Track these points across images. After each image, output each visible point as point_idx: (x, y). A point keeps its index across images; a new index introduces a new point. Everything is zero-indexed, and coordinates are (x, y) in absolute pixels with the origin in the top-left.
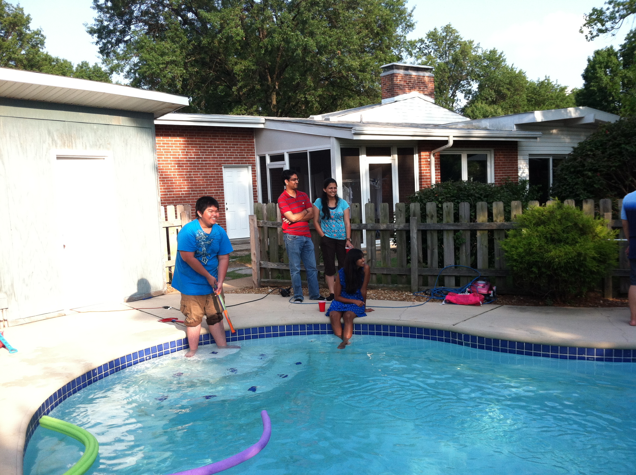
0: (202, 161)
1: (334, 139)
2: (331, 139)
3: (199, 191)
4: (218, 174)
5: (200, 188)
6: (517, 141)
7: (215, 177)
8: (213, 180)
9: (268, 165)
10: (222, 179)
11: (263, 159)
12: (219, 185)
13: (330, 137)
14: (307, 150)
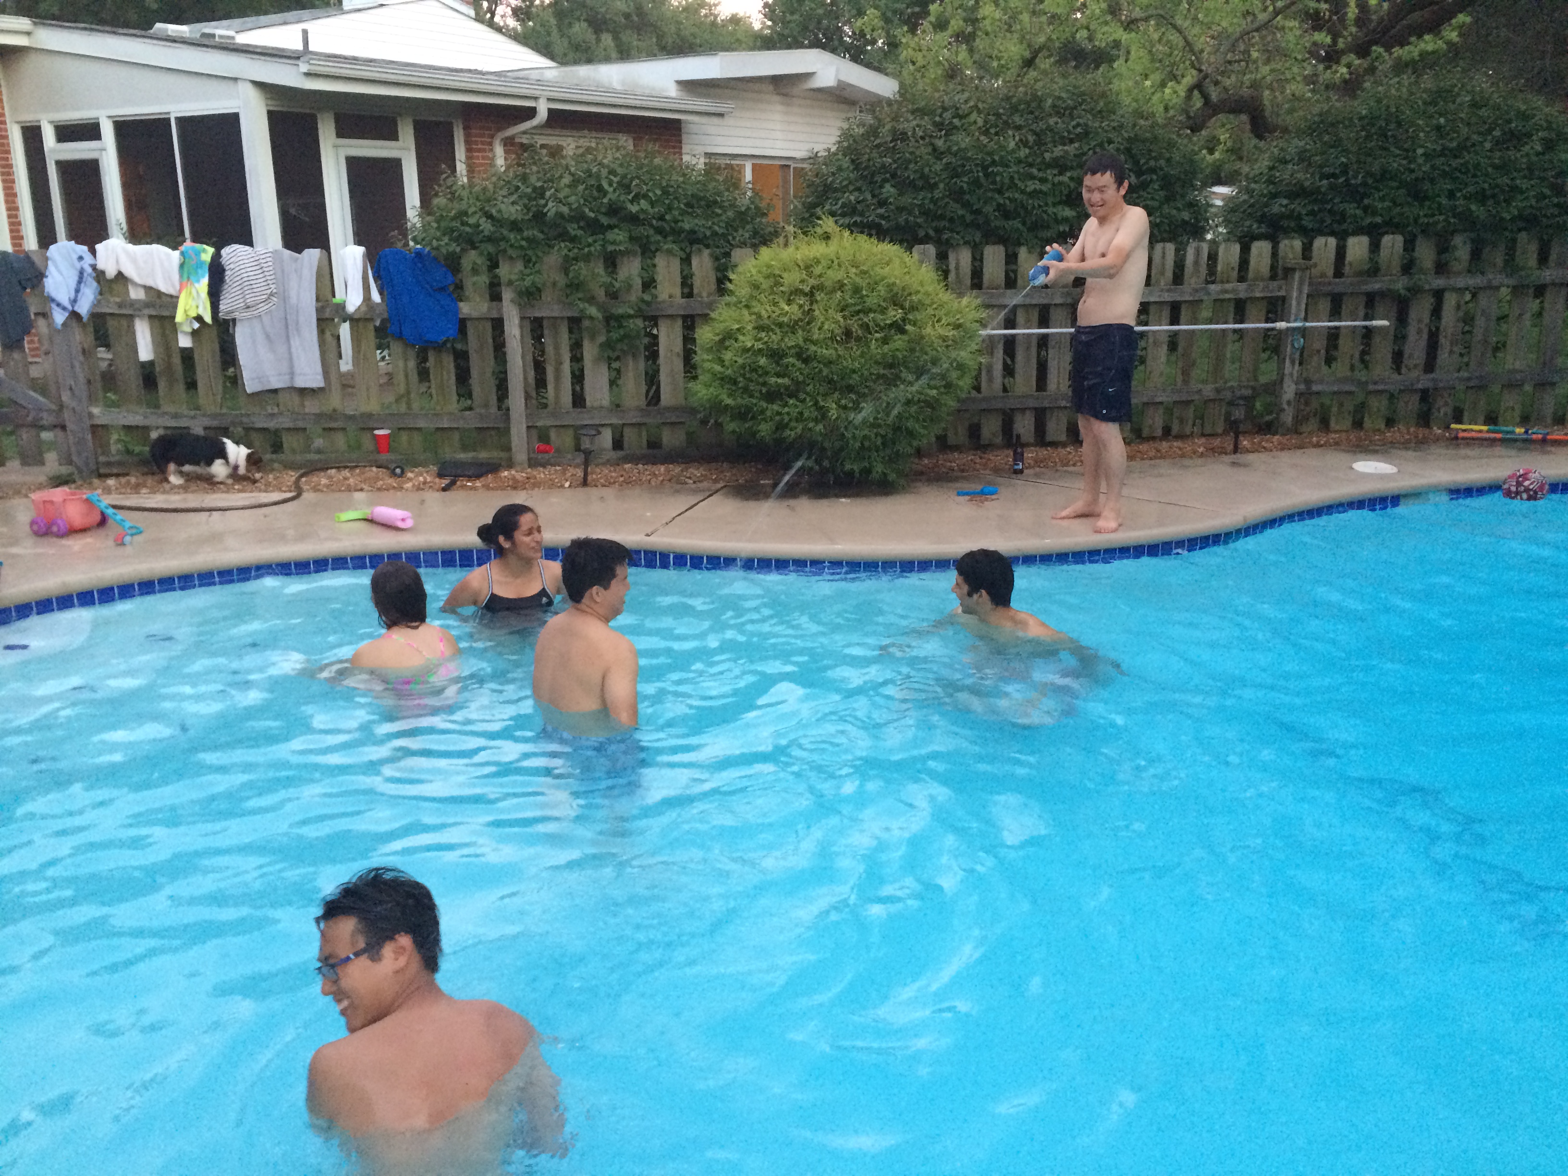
1: (249, 86)
2: (240, 83)
6: (679, 121)
9: (53, 151)
11: (32, 135)
13: (235, 79)
14: (169, 113)
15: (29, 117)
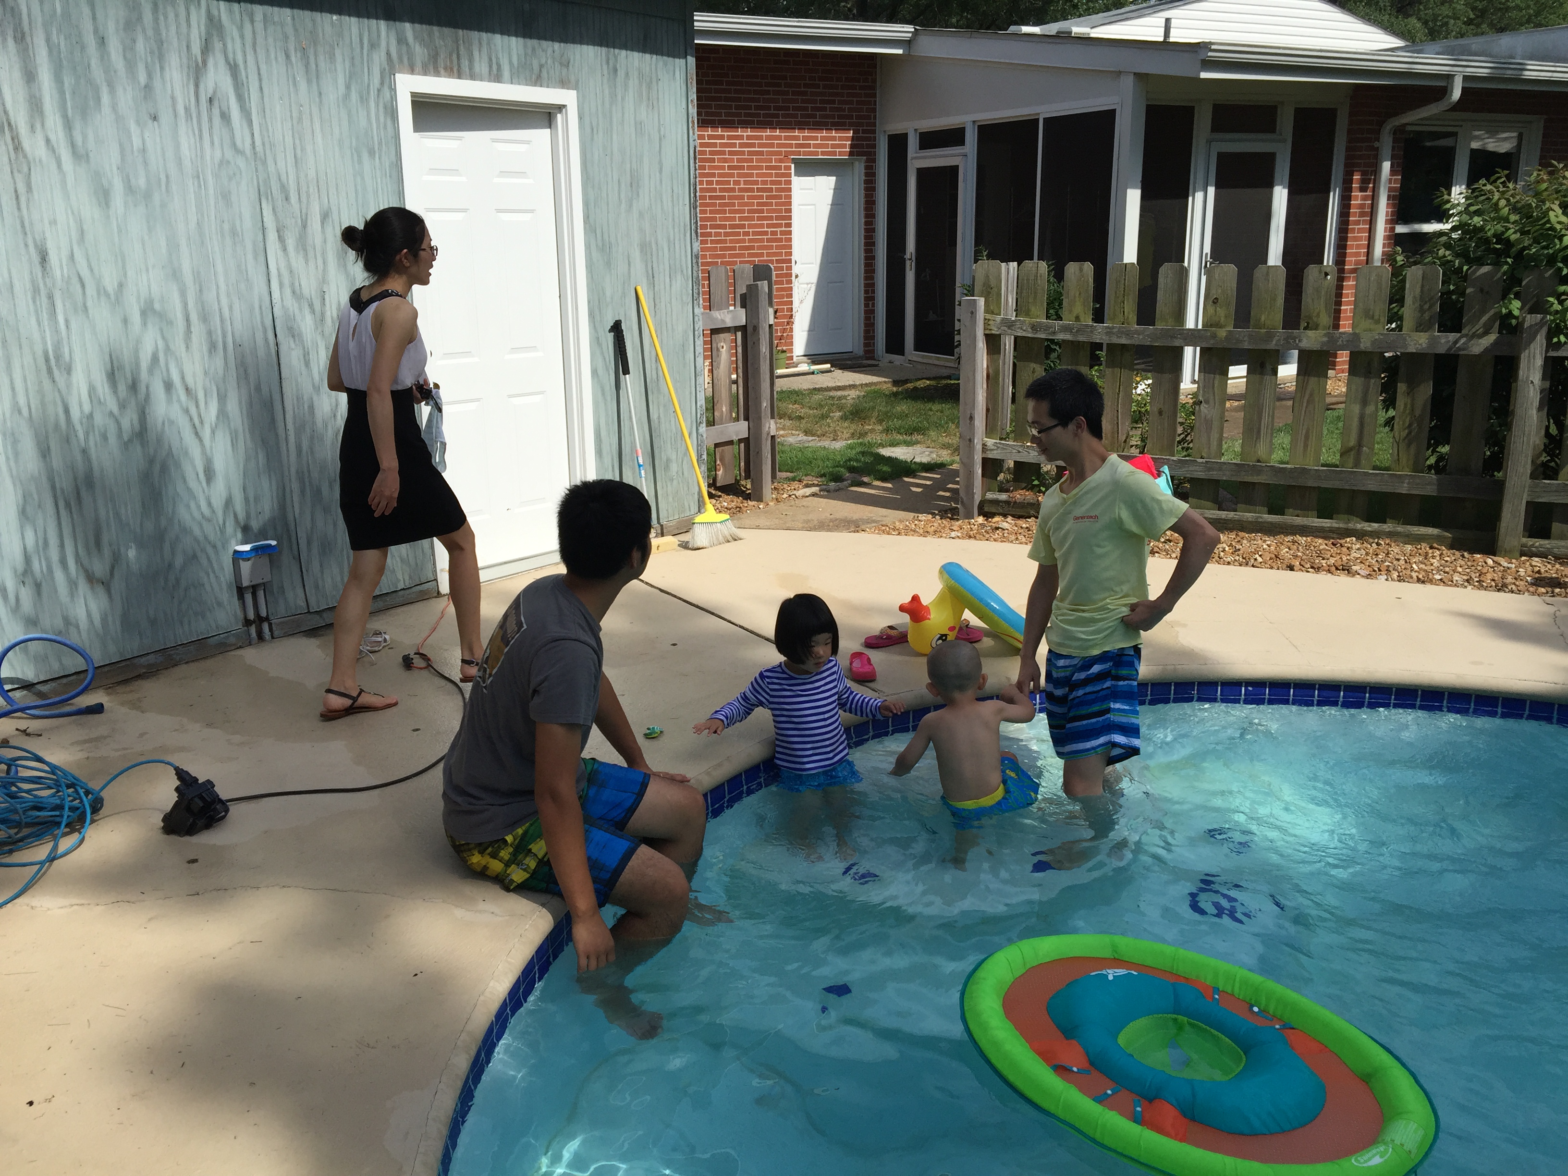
0: (741, 145)
1: (1130, 79)
2: (1121, 78)
3: (731, 227)
4: (780, 183)
5: (734, 219)
7: (771, 190)
8: (768, 197)
9: (915, 159)
10: (790, 197)
11: (898, 144)
12: (780, 211)
13: (1117, 73)
14: (1039, 114)
15: (897, 127)
